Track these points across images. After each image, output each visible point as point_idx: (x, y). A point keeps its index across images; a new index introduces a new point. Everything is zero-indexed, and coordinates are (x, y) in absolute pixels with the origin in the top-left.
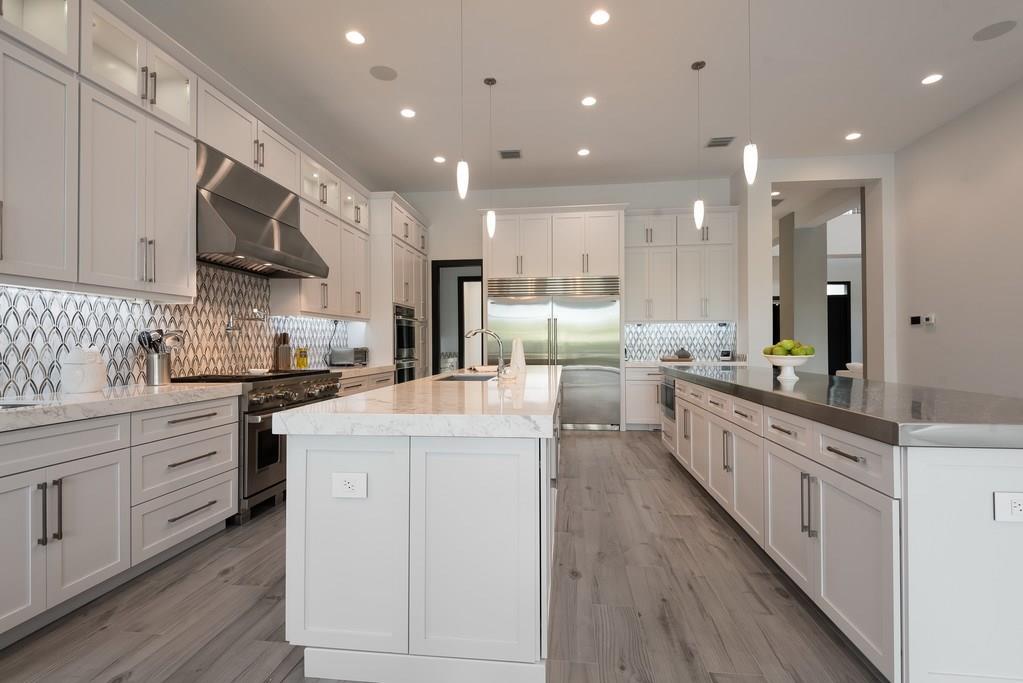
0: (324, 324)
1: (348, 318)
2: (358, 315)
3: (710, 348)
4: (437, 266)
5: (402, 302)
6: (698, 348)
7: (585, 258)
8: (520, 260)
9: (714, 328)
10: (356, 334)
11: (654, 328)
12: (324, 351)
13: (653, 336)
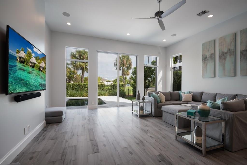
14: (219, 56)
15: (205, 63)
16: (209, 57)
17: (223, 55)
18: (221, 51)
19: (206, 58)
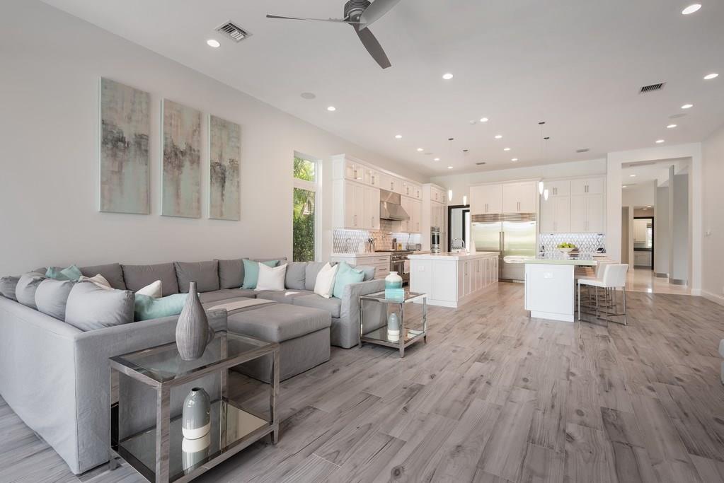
0: (406, 235)
1: (414, 233)
2: (418, 231)
3: (592, 246)
4: (450, 208)
5: (434, 225)
6: (585, 246)
7: (519, 204)
8: (487, 206)
9: (595, 236)
10: (416, 239)
11: (560, 236)
12: (406, 245)
13: (560, 240)
14: (164, 152)
15: (114, 156)
16: (132, 142)
17: (176, 154)
18: (169, 140)
19: (122, 140)
